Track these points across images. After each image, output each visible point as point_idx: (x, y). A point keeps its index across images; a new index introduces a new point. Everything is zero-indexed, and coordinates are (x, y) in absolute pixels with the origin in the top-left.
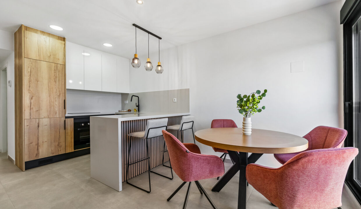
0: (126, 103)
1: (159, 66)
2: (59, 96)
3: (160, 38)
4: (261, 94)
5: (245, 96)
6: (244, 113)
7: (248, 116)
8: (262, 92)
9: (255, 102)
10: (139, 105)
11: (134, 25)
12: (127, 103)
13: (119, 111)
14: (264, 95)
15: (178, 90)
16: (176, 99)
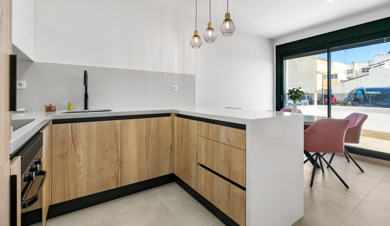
12: (25, 87)
15: (179, 74)
16: (176, 87)
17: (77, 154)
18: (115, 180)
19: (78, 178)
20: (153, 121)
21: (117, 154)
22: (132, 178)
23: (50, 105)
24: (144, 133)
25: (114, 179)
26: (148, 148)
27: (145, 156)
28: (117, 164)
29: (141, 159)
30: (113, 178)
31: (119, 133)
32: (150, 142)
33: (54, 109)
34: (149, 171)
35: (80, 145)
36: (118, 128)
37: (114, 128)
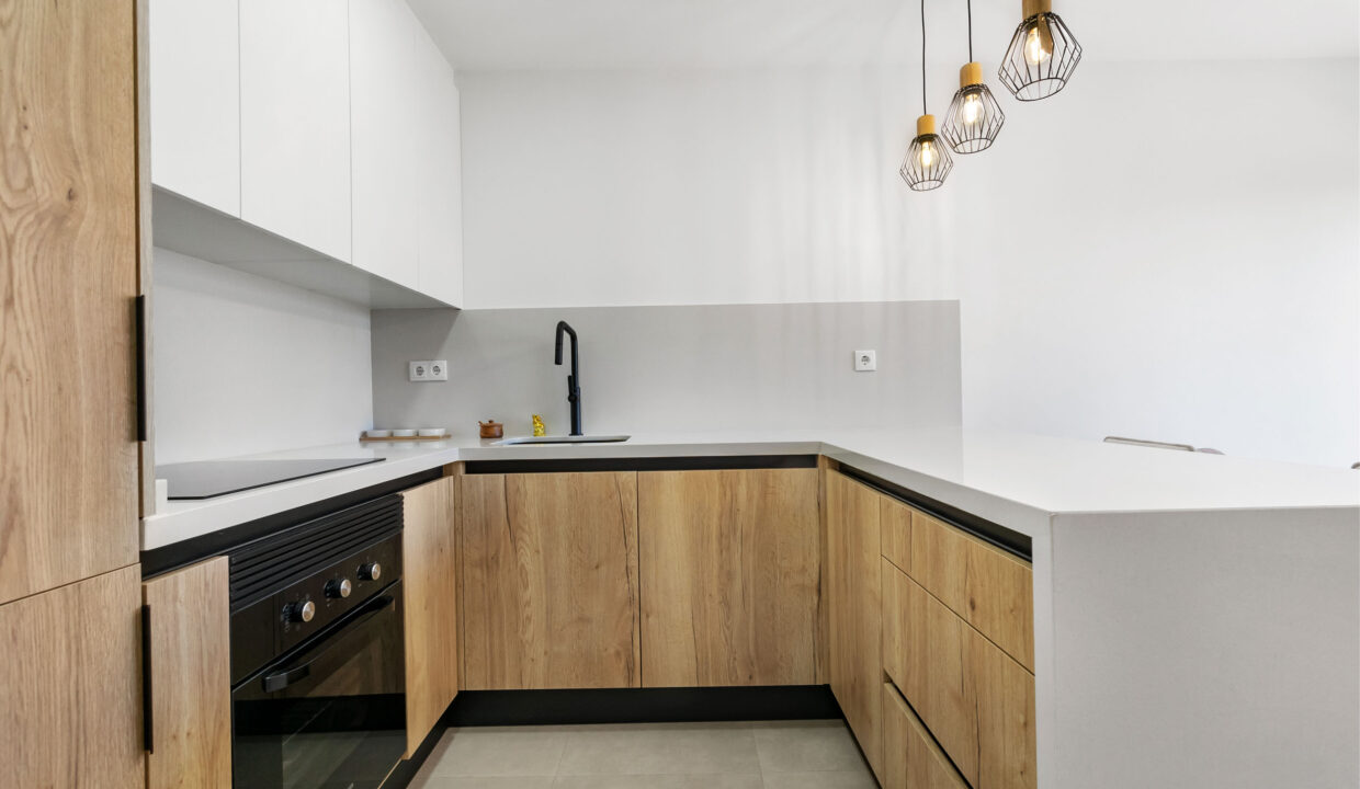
0: (429, 376)
10: (575, 388)
15: (884, 305)
16: (872, 354)
17: (519, 564)
18: (622, 664)
19: (524, 633)
20: (743, 482)
21: (626, 579)
22: (674, 669)
23: (490, 422)
24: (715, 520)
25: (621, 659)
26: (730, 576)
27: (720, 603)
28: (628, 613)
29: (705, 611)
30: (618, 654)
31: (631, 513)
32: (737, 556)
33: (498, 434)
34: (735, 659)
35: (527, 538)
36: (628, 495)
37: (616, 497)
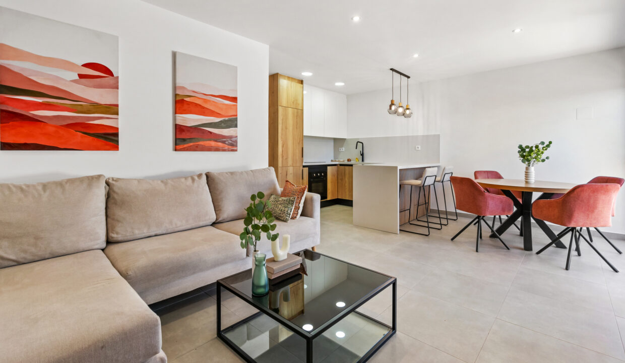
0: (341, 150)
1: (407, 109)
2: (299, 143)
3: (408, 77)
4: (545, 145)
5: (527, 147)
6: (527, 163)
7: (531, 166)
8: (547, 143)
9: (540, 153)
10: (363, 153)
11: (391, 69)
12: (344, 150)
13: (332, 161)
14: (548, 146)
15: (423, 136)
16: (419, 147)
